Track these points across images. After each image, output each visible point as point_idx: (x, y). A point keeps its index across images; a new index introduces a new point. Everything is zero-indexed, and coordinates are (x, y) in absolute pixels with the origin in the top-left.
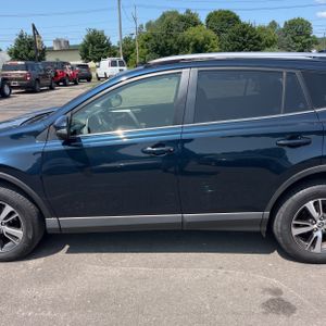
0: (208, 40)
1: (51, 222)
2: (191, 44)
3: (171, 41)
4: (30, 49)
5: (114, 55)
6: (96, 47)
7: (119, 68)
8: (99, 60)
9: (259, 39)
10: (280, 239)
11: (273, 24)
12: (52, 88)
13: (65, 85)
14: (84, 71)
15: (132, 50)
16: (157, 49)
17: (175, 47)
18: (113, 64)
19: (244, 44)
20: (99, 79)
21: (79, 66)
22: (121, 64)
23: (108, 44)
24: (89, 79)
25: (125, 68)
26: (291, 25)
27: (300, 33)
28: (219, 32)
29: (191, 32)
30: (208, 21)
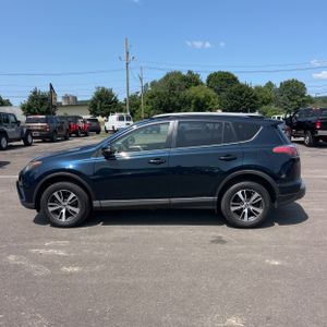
0: (208, 98)
1: (96, 203)
2: (193, 101)
3: (173, 99)
4: (42, 104)
5: (121, 111)
6: (104, 103)
7: (125, 122)
8: (107, 115)
9: (255, 98)
10: (224, 213)
11: (270, 85)
12: (66, 139)
13: (78, 136)
14: (94, 124)
15: (138, 106)
16: (160, 105)
17: (178, 104)
18: (121, 119)
19: (242, 102)
20: (107, 132)
21: (89, 120)
22: (128, 119)
23: (116, 101)
24: (98, 131)
25: (131, 123)
26: (287, 85)
27: (294, 93)
28: (219, 92)
29: (193, 90)
30: (208, 81)
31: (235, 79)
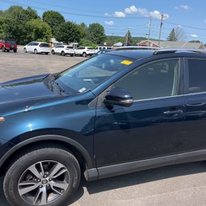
0: (45, 29)
2: (34, 30)
11: (83, 25)
19: (70, 34)
26: (93, 26)
27: (98, 32)
29: (33, 22)
30: (44, 17)
31: (62, 18)
